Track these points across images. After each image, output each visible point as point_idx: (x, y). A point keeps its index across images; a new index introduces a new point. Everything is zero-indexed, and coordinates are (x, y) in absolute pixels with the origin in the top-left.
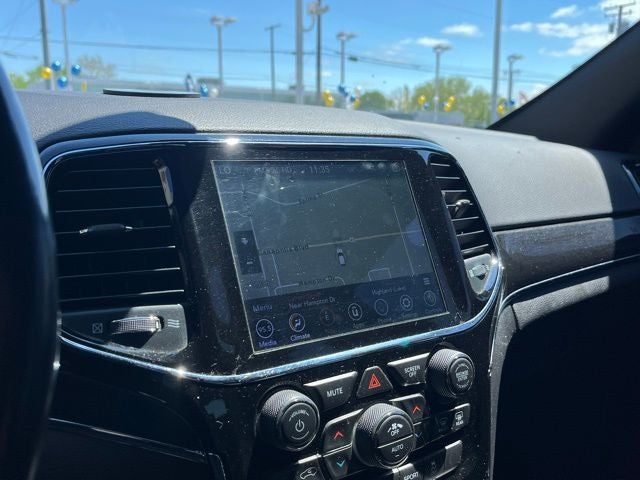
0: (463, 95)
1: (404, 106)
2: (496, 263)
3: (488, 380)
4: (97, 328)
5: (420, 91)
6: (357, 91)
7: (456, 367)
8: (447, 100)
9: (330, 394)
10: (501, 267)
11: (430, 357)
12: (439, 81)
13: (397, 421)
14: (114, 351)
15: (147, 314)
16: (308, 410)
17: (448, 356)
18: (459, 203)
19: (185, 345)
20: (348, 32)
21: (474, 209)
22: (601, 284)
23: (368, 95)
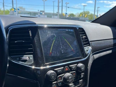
0: (89, 14)
1: (78, 16)
2: (90, 48)
3: (88, 69)
4: (18, 59)
5: (81, 14)
6: (69, 14)
7: (82, 67)
8: (85, 15)
9: (58, 71)
10: (91, 49)
11: (77, 65)
12: (84, 12)
13: (70, 76)
14: (21, 63)
15: (27, 57)
16: (54, 74)
17: (80, 65)
18: (84, 37)
19: (33, 62)
20: (67, 3)
21: (87, 38)
22: (110, 51)
23: (71, 14)
